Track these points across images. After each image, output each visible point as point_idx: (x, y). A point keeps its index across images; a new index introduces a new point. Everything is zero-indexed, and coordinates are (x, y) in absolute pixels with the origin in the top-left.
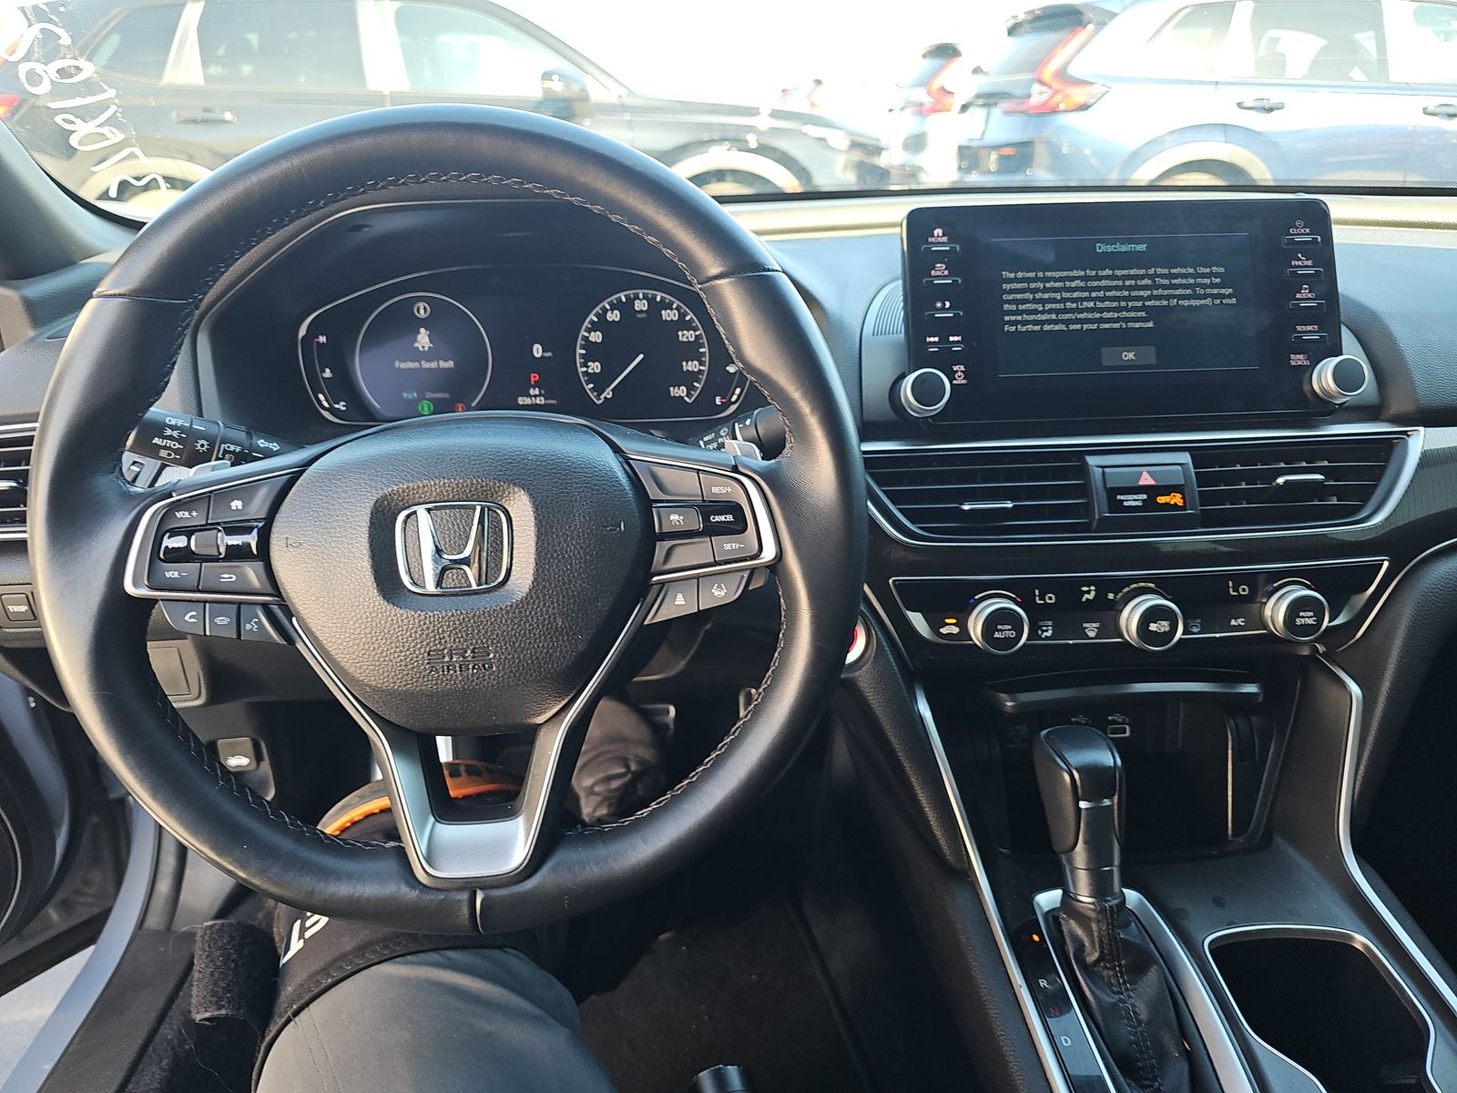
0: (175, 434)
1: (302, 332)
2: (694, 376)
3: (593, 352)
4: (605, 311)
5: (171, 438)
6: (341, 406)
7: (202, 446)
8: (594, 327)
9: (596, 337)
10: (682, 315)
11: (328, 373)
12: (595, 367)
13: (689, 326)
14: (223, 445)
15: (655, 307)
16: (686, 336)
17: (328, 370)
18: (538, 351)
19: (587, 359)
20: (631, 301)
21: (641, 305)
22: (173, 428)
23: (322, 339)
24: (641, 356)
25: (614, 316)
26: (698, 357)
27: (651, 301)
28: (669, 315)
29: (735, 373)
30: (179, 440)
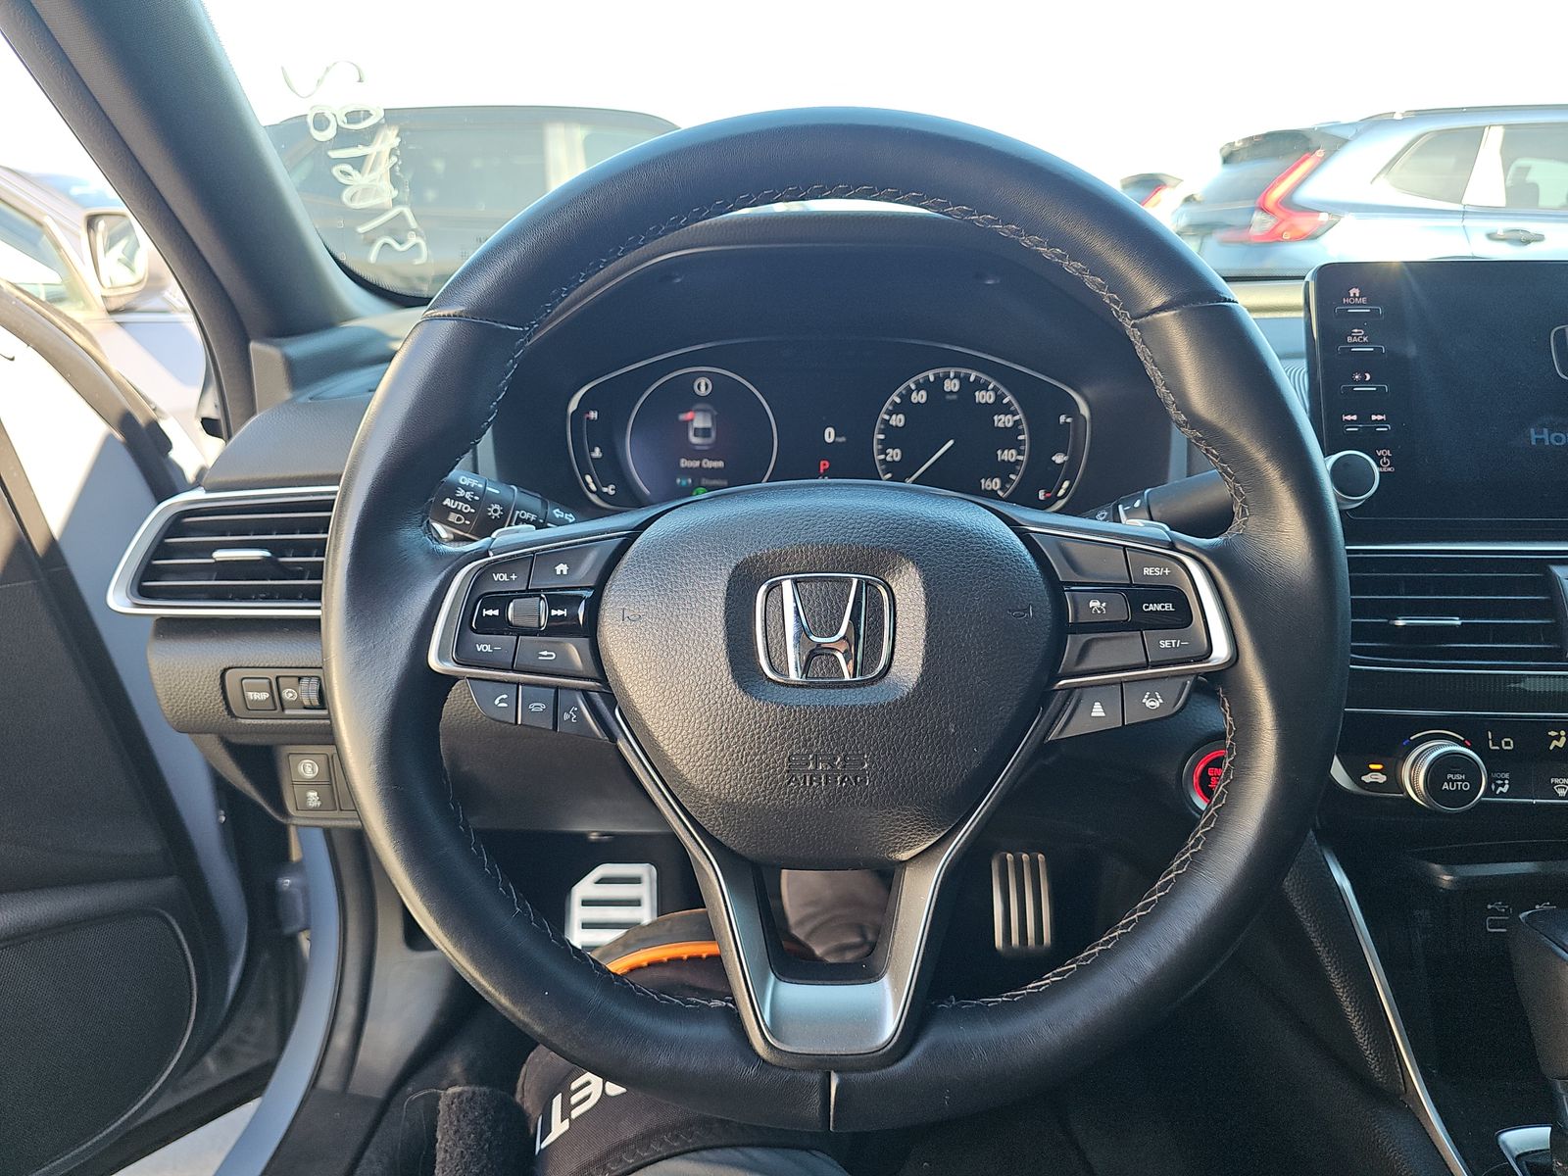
0: (468, 495)
1: (573, 406)
2: (1012, 466)
3: (893, 437)
4: (910, 391)
5: (463, 499)
6: (610, 490)
7: (495, 511)
8: (896, 410)
9: (898, 420)
10: (999, 398)
11: (597, 453)
12: (895, 454)
13: (1007, 410)
14: (517, 512)
15: (969, 388)
16: (1003, 421)
17: (597, 450)
18: (830, 435)
19: (886, 445)
20: (940, 380)
21: (952, 386)
22: (467, 488)
23: (593, 415)
24: (951, 442)
25: (920, 397)
26: (1017, 446)
27: (964, 381)
28: (984, 397)
29: (1062, 464)
30: (472, 503)
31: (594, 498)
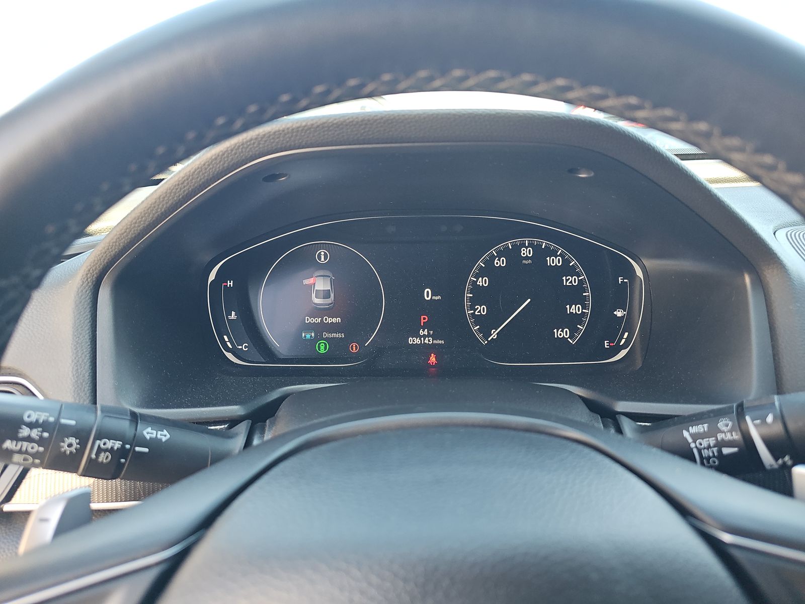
0: (35, 433)
1: (212, 277)
2: (578, 318)
3: (480, 295)
4: (493, 258)
5: (29, 439)
6: (244, 347)
7: (70, 445)
8: (481, 273)
9: (483, 282)
10: (566, 262)
11: (233, 316)
12: (482, 310)
13: (573, 272)
14: (98, 442)
15: (540, 254)
16: (571, 281)
17: (233, 313)
18: (428, 294)
19: (474, 302)
20: (517, 248)
21: (526, 252)
22: (31, 426)
23: (230, 284)
24: (529, 300)
25: (500, 262)
26: (582, 301)
27: (536, 248)
28: (554, 261)
29: (623, 317)
30: (41, 441)
31: (230, 356)
